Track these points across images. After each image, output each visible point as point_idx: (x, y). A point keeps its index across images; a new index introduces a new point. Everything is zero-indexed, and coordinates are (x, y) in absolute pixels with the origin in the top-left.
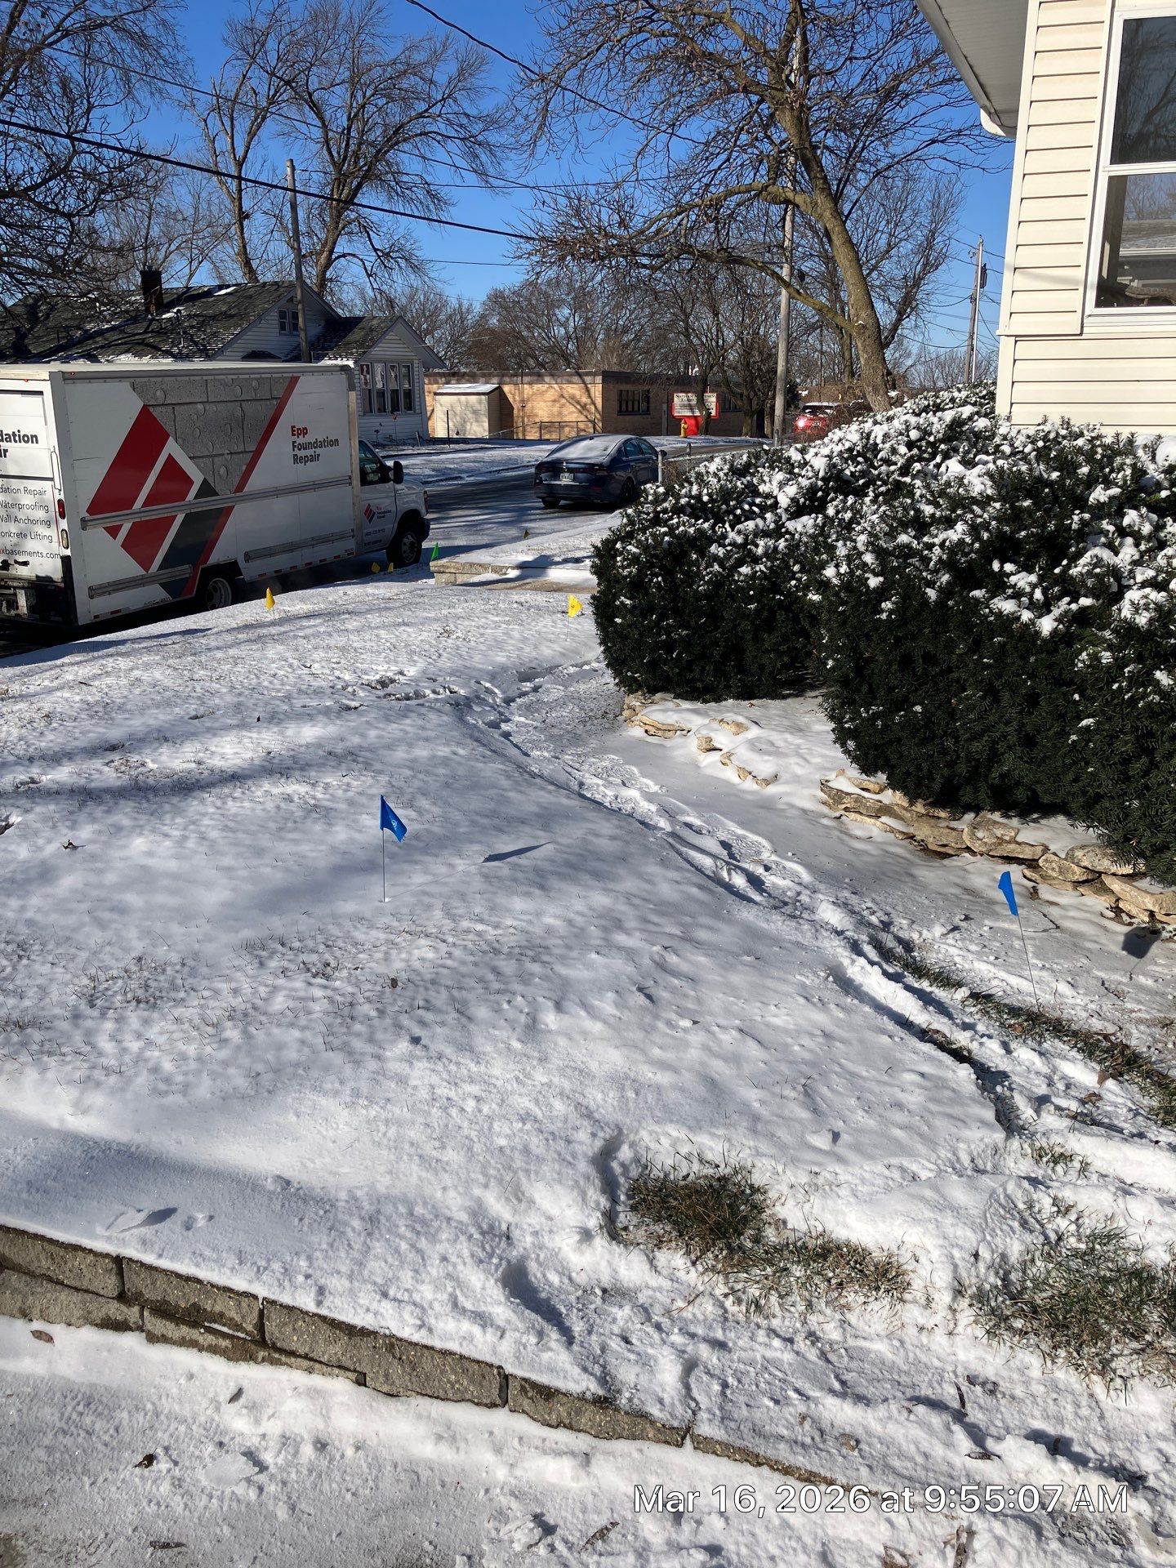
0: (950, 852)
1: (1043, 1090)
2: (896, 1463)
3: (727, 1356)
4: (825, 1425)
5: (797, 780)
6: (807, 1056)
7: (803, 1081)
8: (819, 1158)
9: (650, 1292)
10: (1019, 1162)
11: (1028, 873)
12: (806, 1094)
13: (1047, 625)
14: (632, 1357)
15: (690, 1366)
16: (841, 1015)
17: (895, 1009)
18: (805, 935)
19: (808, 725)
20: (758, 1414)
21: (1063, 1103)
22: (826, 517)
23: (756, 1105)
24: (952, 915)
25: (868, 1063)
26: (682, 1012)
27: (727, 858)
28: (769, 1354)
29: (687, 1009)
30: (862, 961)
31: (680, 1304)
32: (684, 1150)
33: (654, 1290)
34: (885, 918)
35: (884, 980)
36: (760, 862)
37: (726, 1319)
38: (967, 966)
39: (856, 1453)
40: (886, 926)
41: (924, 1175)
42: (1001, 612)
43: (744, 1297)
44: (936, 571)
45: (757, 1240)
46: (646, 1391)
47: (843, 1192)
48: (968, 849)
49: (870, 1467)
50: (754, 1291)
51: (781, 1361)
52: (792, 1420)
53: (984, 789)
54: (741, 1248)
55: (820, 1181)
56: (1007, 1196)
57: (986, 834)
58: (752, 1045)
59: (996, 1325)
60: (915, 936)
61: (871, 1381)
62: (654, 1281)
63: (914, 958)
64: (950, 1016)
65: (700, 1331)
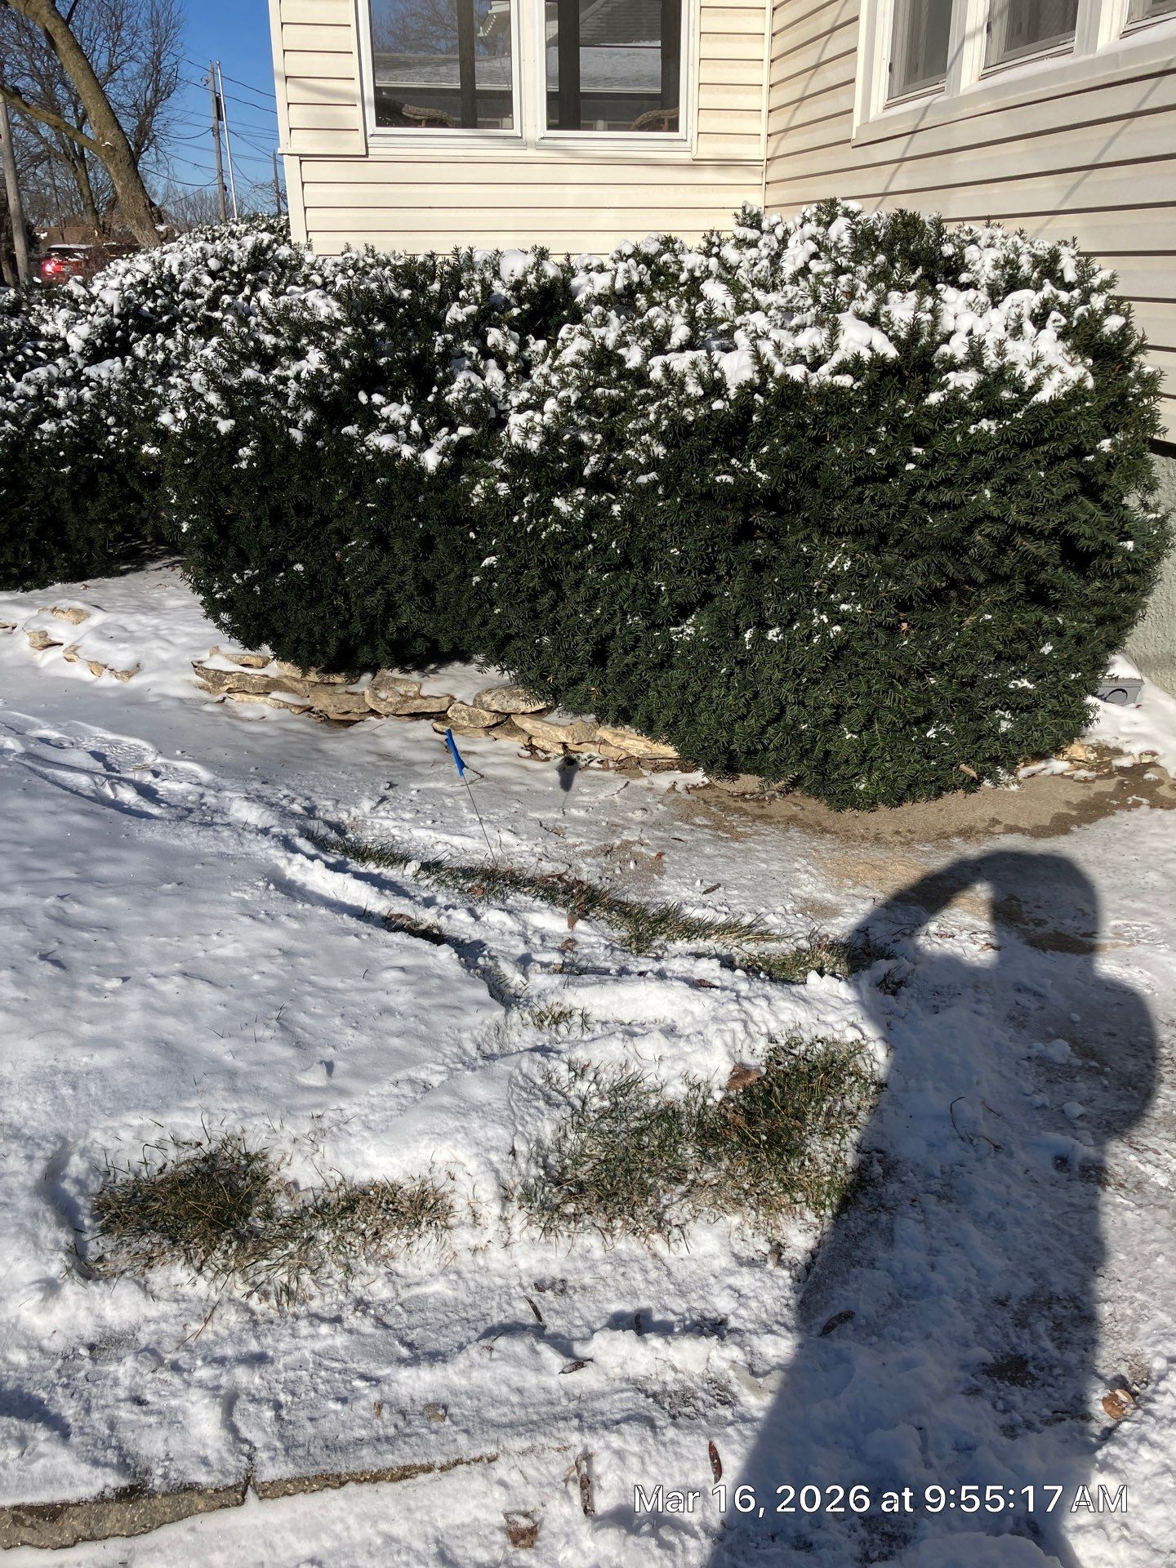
0: (354, 718)
1: (521, 950)
2: (492, 1414)
3: (271, 1369)
4: (405, 1403)
5: (163, 666)
6: (271, 983)
7: (275, 1014)
8: (319, 1098)
9: (153, 1327)
10: (524, 1036)
11: (438, 726)
12: (283, 1028)
13: (431, 460)
14: (152, 1420)
15: (229, 1402)
16: (296, 926)
17: (349, 902)
18: (228, 843)
19: (159, 602)
20: (326, 1425)
21: (546, 958)
22: (136, 358)
23: (228, 1058)
24: (375, 786)
25: (340, 971)
26: (105, 972)
27: (104, 771)
28: (318, 1346)
29: (110, 965)
30: (299, 858)
31: (195, 1326)
32: (153, 1139)
33: (156, 1322)
34: (307, 804)
35: (329, 873)
36: (144, 768)
37: (256, 1323)
38: (406, 837)
39: (448, 1422)
40: (311, 811)
41: (436, 1080)
42: (379, 449)
43: (271, 1289)
44: (296, 409)
45: (268, 1216)
46: (183, 1457)
47: (355, 1127)
48: (372, 712)
49: (466, 1431)
50: (281, 1277)
51: (333, 1348)
52: (367, 1415)
53: (382, 647)
54: (252, 1231)
55: (326, 1123)
56: (525, 1076)
57: (389, 693)
58: (202, 987)
59: (551, 1219)
60: (344, 816)
61: (438, 1331)
62: (153, 1310)
63: (348, 840)
64: (406, 895)
65: (229, 1351)
